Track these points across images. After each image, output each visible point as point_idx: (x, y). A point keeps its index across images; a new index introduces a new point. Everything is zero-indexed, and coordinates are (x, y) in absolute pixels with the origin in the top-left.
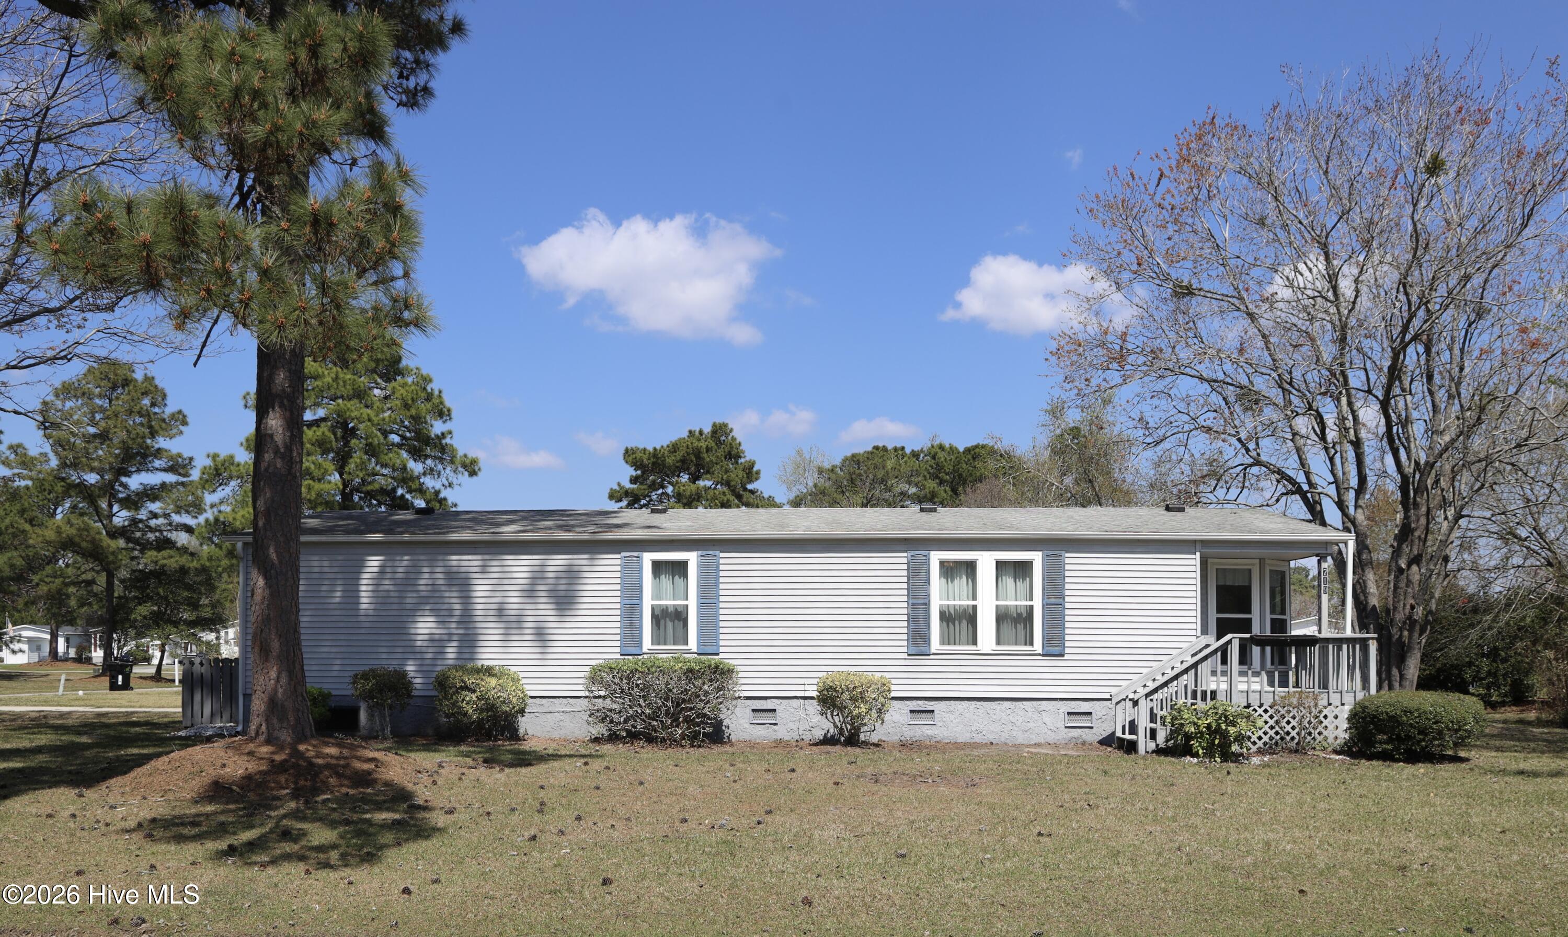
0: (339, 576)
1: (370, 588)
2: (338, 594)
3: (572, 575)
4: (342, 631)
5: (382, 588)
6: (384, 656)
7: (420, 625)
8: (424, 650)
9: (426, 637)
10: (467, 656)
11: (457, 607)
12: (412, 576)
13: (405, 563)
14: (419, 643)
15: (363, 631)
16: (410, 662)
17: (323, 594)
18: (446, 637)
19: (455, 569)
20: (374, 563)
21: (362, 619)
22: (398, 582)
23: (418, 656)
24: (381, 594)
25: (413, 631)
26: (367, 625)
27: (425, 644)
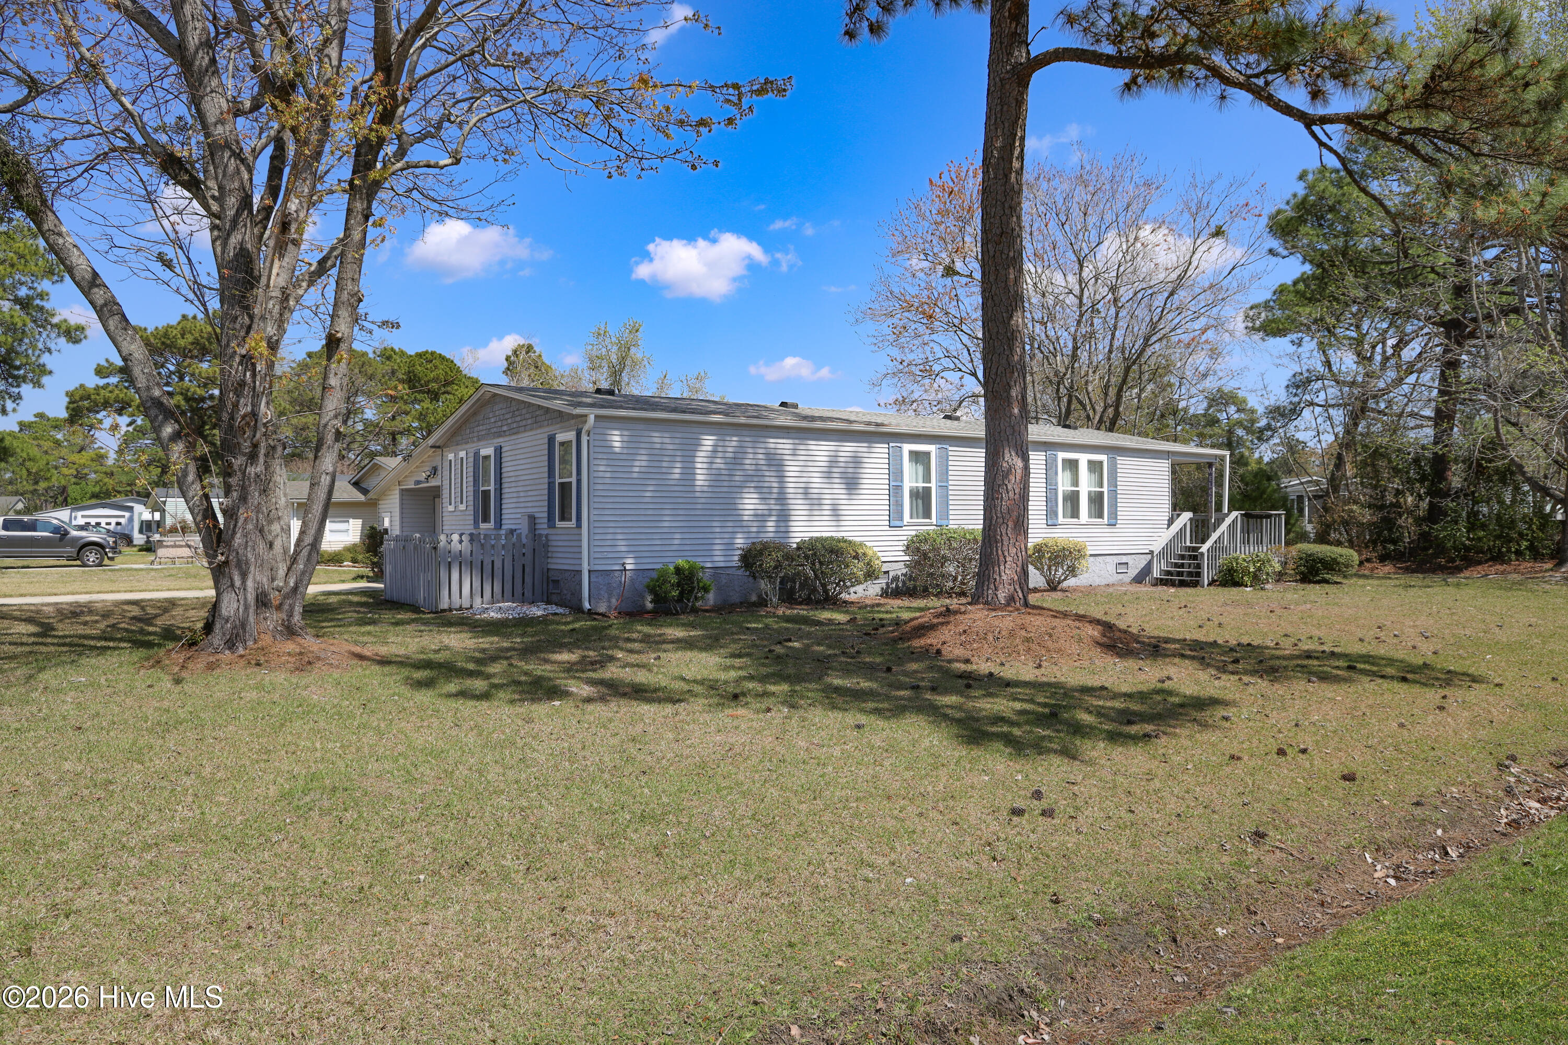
0: (679, 453)
1: (705, 466)
2: (677, 471)
3: (857, 461)
4: (682, 506)
5: (714, 466)
6: (718, 530)
7: (747, 501)
8: (750, 524)
9: (751, 512)
10: (783, 529)
11: (775, 485)
12: (740, 455)
13: (734, 444)
14: (746, 518)
15: (699, 506)
16: (739, 535)
17: (664, 470)
18: (766, 512)
19: (773, 451)
20: (708, 441)
21: (698, 495)
22: (728, 460)
23: (746, 530)
24: (714, 472)
25: (741, 507)
26: (703, 500)
27: (751, 518)
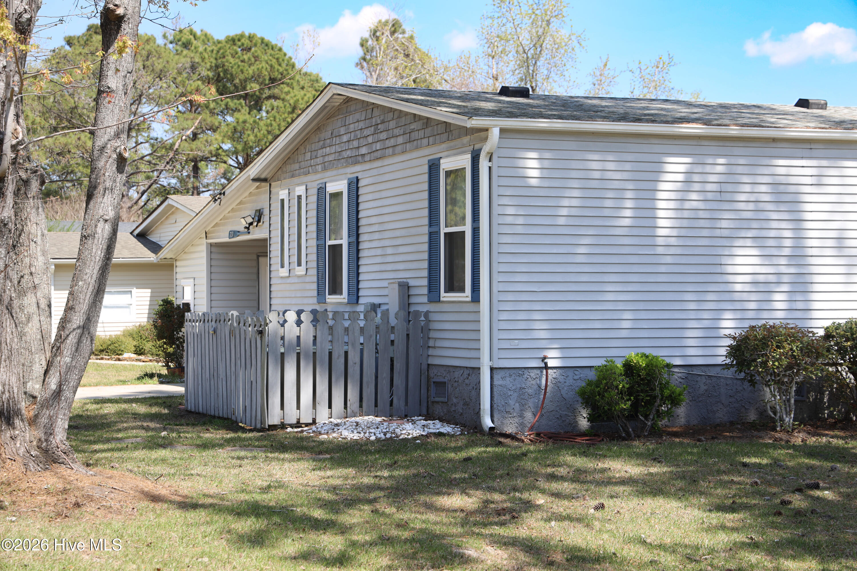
0: (630, 185)
1: (672, 205)
2: (628, 213)
4: (635, 269)
5: (687, 205)
6: (692, 306)
7: (739, 260)
8: (745, 297)
9: (747, 278)
10: (800, 305)
11: (788, 234)
12: (729, 188)
13: (719, 169)
14: (738, 287)
15: (663, 269)
16: (728, 315)
17: (607, 212)
18: (772, 278)
19: (783, 180)
20: (677, 166)
21: (660, 250)
22: (710, 196)
23: (738, 306)
24: (686, 214)
25: (730, 269)
26: (669, 260)
27: (747, 288)
